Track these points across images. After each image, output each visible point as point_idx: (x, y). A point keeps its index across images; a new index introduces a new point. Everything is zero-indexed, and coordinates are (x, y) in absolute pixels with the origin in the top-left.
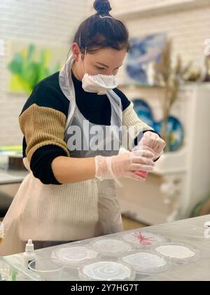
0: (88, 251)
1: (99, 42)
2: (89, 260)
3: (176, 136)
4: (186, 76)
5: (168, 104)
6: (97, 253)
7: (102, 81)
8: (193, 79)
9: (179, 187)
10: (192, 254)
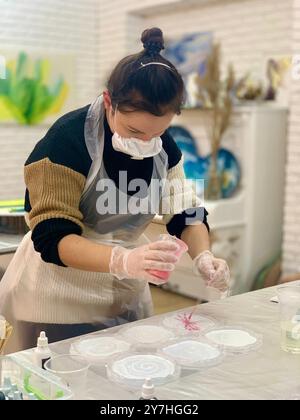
0: (119, 343)
2: (120, 354)
3: (231, 176)
5: (217, 132)
6: (129, 344)
8: (251, 96)
10: (253, 340)
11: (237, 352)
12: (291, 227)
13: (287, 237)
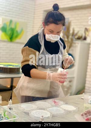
0: (33, 106)
1: (50, 21)
2: (34, 109)
4: (76, 37)
6: (37, 107)
7: (52, 37)
8: (79, 38)
9: (71, 84)
10: (75, 109)
11: (70, 112)
12: (88, 79)
13: (87, 82)
